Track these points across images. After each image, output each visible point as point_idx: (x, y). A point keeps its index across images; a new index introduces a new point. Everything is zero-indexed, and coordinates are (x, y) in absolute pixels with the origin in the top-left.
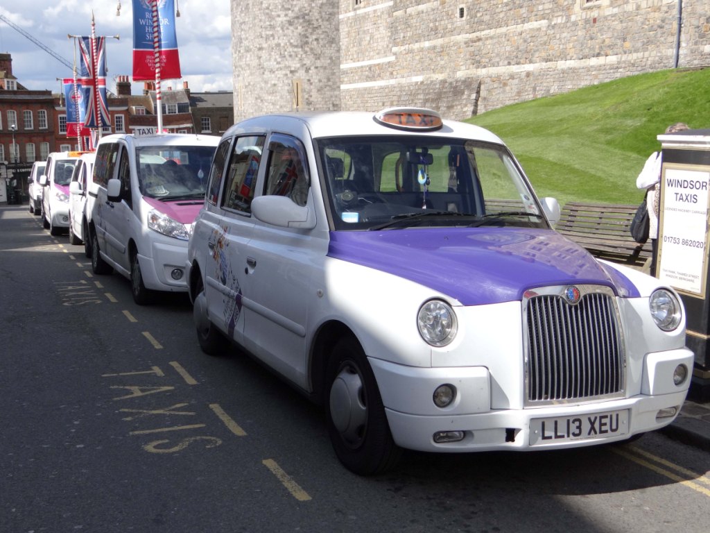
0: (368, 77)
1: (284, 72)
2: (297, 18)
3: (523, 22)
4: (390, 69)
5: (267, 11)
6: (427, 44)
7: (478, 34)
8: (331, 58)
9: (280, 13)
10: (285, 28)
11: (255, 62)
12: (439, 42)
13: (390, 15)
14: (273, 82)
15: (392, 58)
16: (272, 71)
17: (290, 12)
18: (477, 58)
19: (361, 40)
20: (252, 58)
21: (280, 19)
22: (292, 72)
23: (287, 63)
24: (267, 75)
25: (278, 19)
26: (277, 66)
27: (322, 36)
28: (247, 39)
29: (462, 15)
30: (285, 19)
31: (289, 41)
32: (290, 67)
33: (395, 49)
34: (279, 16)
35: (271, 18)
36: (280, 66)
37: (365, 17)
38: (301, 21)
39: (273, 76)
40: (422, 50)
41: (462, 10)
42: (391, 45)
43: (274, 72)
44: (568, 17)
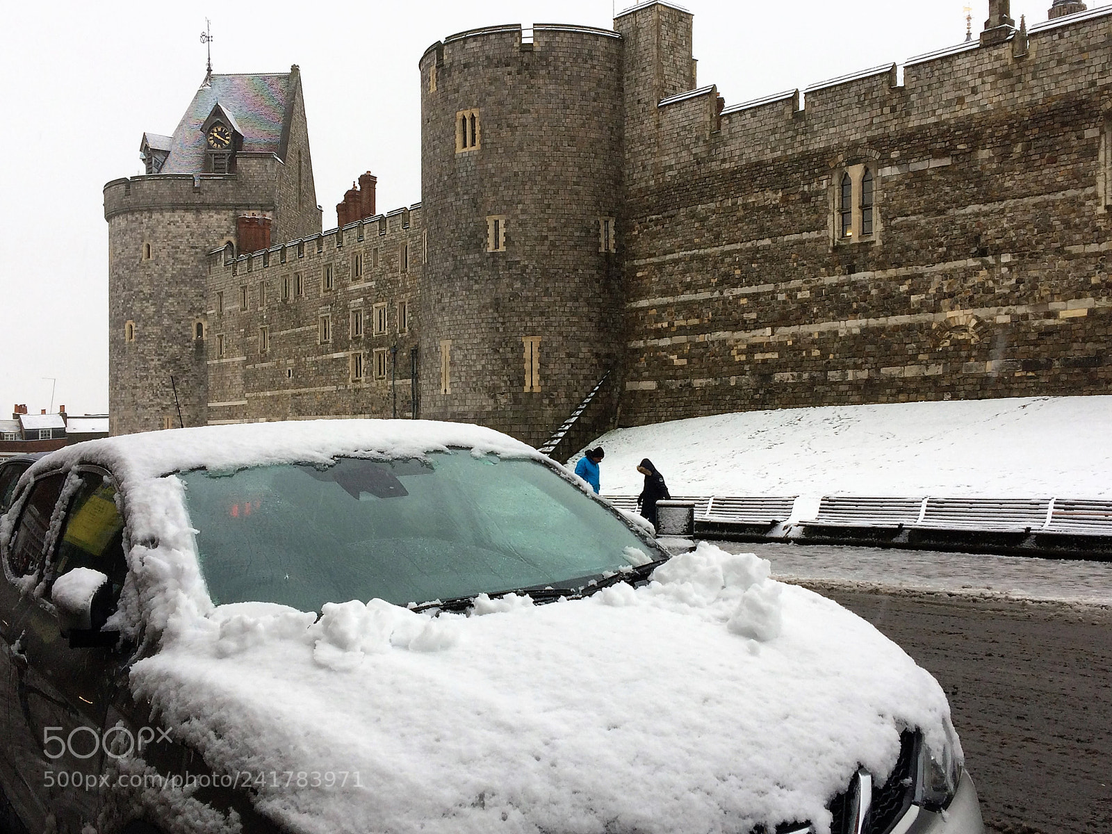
0: (228, 415)
1: (156, 409)
2: (169, 362)
3: (324, 386)
4: (244, 411)
5: (142, 355)
6: (268, 394)
7: (299, 390)
8: (199, 397)
9: (153, 357)
10: (157, 371)
11: (130, 399)
12: (277, 393)
13: (244, 368)
14: (145, 417)
15: (245, 402)
16: (144, 407)
17: (163, 357)
18: (299, 408)
19: (223, 384)
20: (127, 395)
21: (154, 363)
22: (163, 408)
23: (159, 400)
24: (140, 410)
25: (151, 362)
26: (150, 403)
27: (191, 379)
28: (123, 378)
29: (290, 376)
30: (158, 363)
31: (161, 382)
32: (161, 404)
33: (247, 395)
34: (152, 360)
35: (145, 361)
36: (153, 403)
37: (227, 365)
38: (173, 365)
39: (146, 411)
40: (265, 398)
41: (289, 371)
42: (244, 392)
43: (147, 408)
44: (346, 386)
